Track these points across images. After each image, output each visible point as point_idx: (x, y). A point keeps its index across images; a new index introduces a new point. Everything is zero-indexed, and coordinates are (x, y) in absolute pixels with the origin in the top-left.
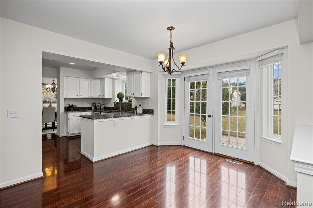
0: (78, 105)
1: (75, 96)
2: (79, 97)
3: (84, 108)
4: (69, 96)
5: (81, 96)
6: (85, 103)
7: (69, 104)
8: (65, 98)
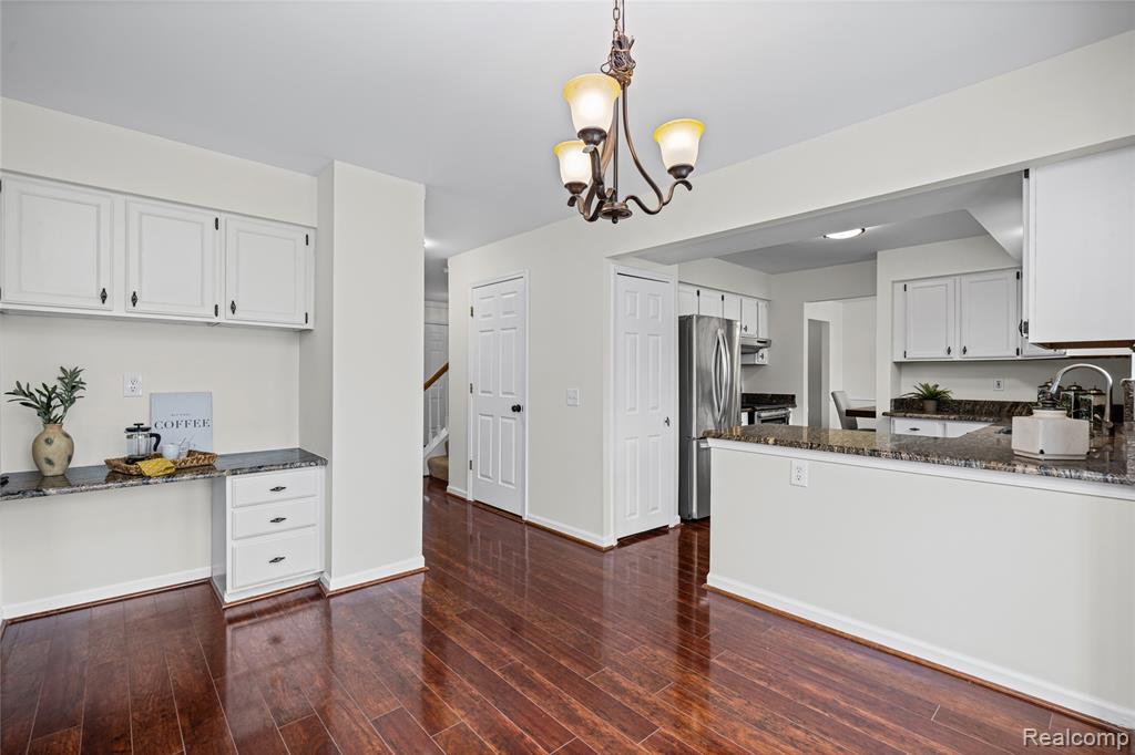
0: (960, 389)
1: (941, 355)
2: (956, 356)
3: (1002, 405)
4: (913, 355)
5: (965, 351)
6: (1006, 382)
7: (926, 387)
8: (899, 365)
